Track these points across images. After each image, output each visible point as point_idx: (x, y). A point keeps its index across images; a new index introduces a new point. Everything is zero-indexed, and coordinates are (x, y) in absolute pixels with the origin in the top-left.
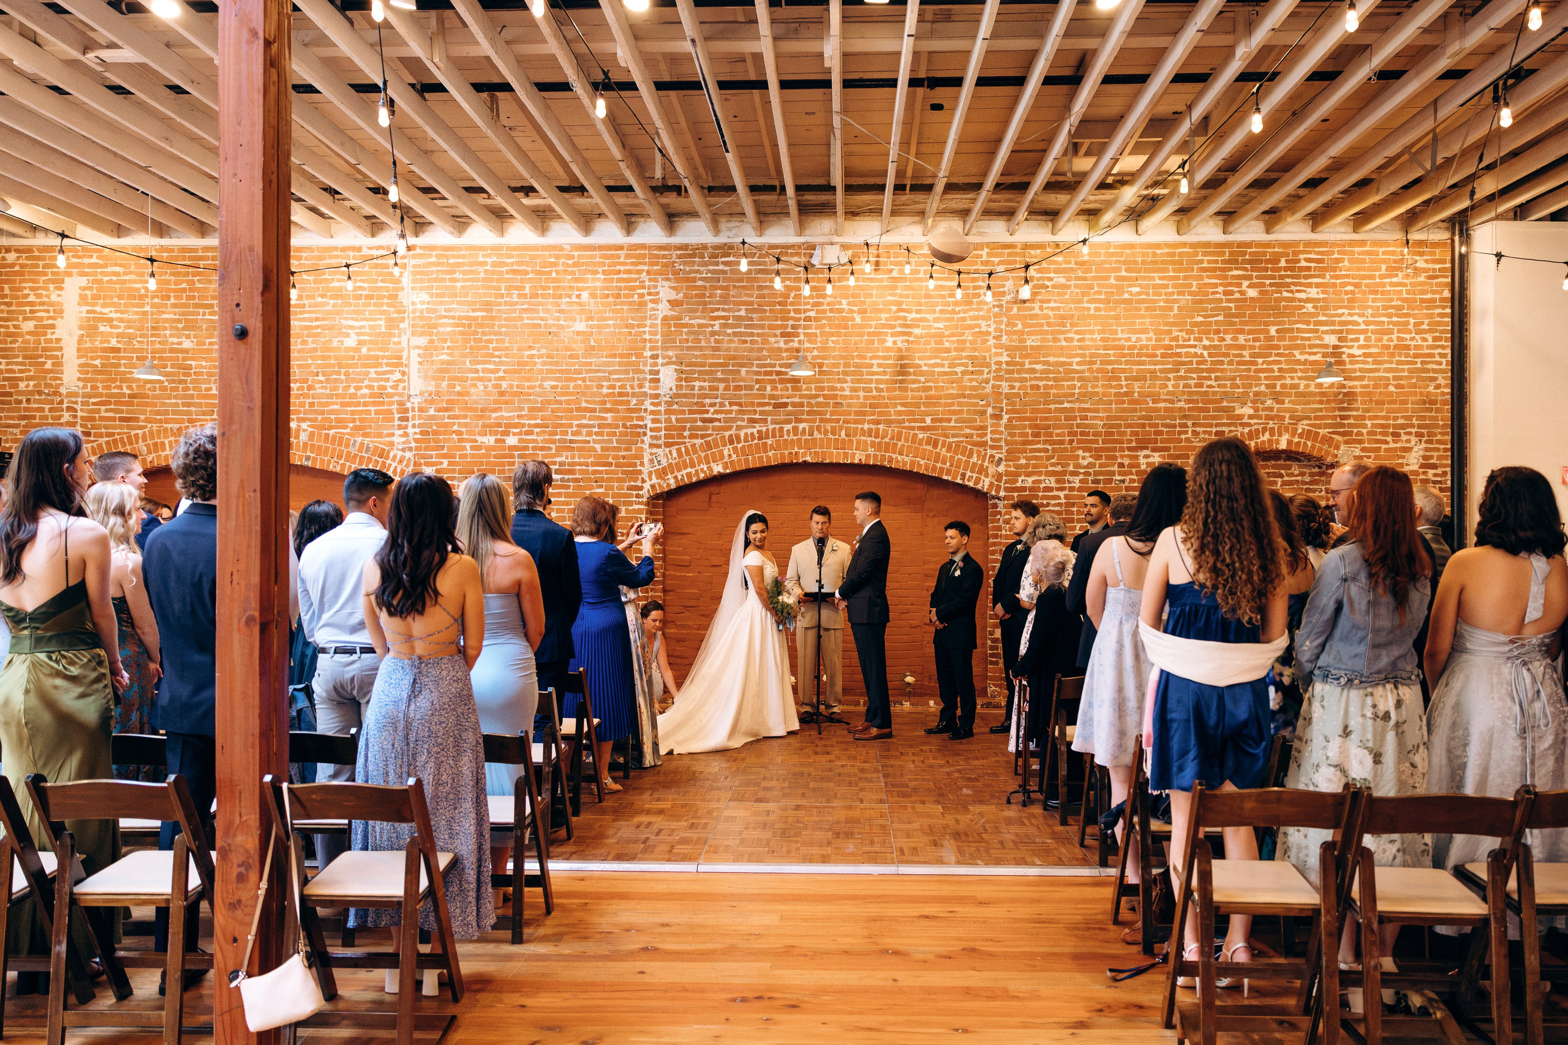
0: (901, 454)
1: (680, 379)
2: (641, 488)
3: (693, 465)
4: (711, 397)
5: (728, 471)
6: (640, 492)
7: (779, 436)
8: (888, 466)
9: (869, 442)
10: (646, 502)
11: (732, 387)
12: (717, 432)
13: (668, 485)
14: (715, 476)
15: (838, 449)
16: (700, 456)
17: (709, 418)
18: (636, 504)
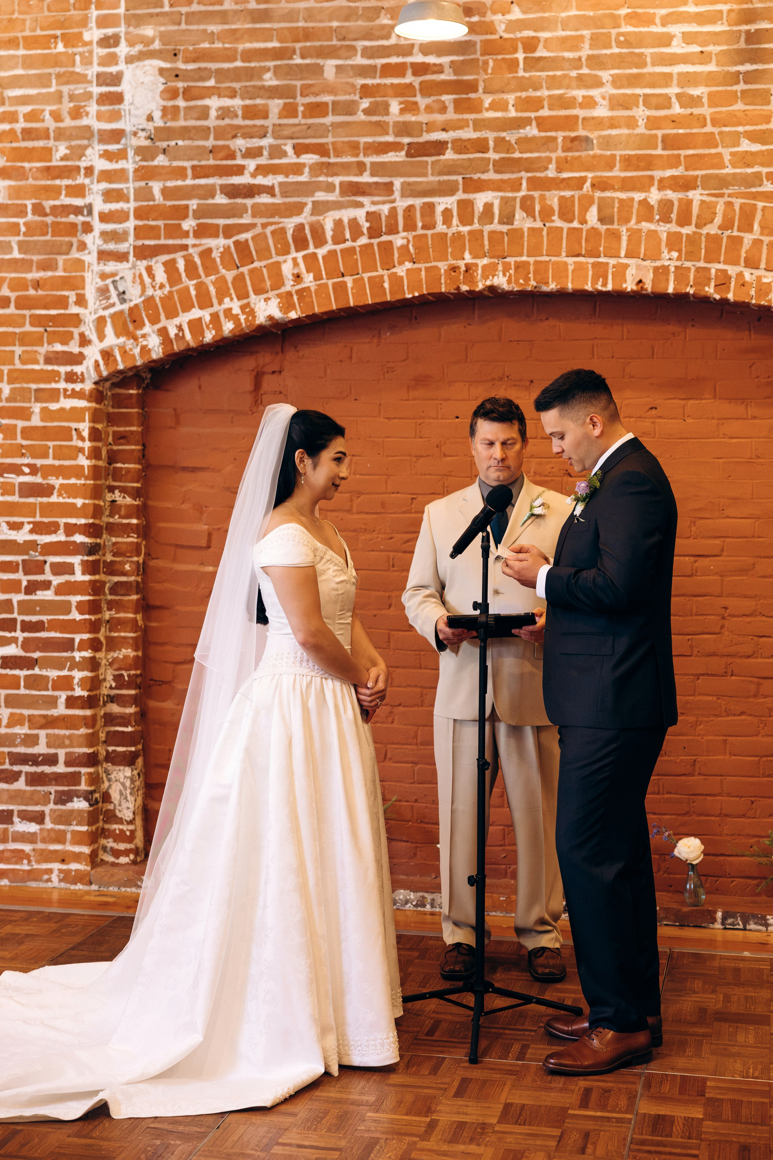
0: (752, 263)
1: (171, 94)
2: (78, 359)
3: (205, 302)
4: (248, 135)
5: (293, 315)
6: (78, 369)
7: (424, 227)
8: (717, 297)
9: (664, 236)
10: (91, 392)
11: (301, 109)
12: (264, 220)
13: (145, 350)
14: (261, 327)
15: (578, 255)
16: (223, 279)
17: (244, 186)
18: (66, 396)
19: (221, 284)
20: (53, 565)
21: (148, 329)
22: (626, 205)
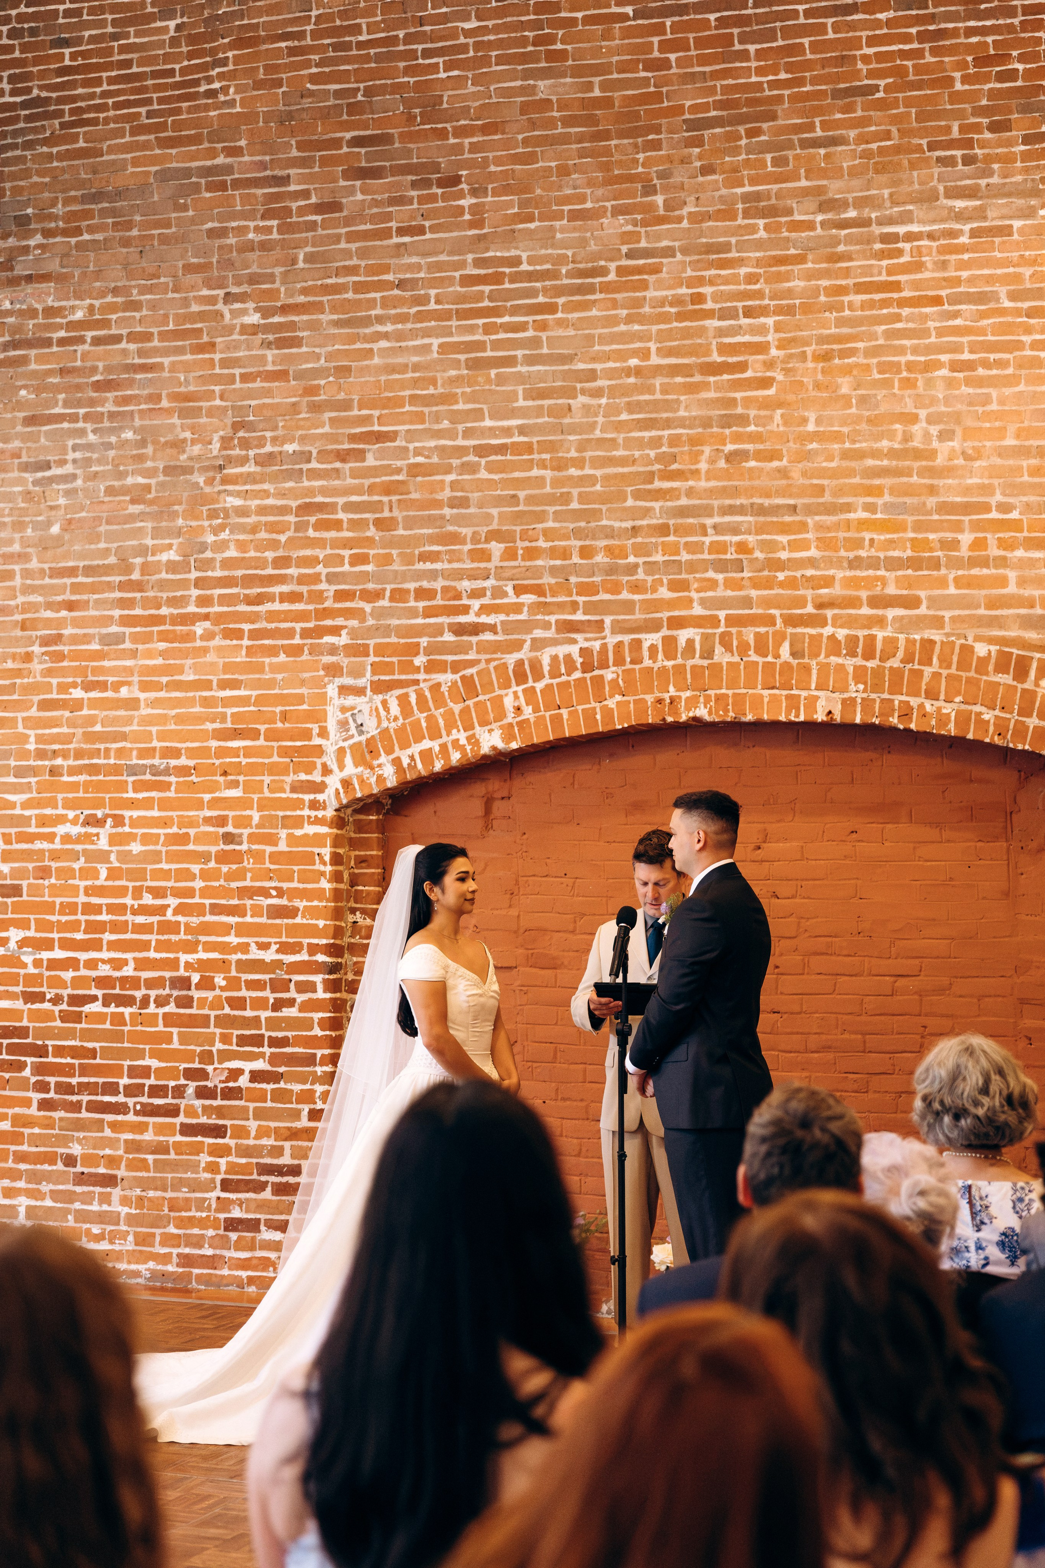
4: (472, 577)
5: (514, 746)
6: (320, 797)
7: (632, 662)
8: (901, 727)
9: (851, 670)
10: (332, 819)
11: (520, 552)
12: (488, 656)
13: (381, 779)
14: (485, 757)
15: (773, 688)
16: (451, 712)
17: (470, 624)
18: (310, 823)
19: (449, 716)
20: (297, 983)
21: (383, 759)
22: (816, 640)
